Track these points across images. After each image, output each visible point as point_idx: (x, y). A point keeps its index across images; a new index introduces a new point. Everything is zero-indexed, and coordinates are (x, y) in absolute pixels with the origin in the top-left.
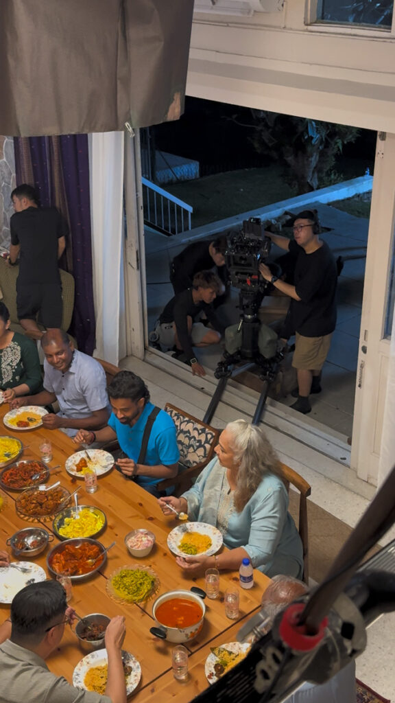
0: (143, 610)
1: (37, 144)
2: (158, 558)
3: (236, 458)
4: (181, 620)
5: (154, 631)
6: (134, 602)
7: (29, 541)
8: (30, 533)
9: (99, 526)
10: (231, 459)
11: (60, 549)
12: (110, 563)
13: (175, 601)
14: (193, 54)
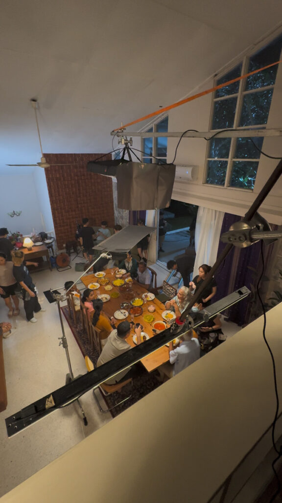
0: (151, 325)
1: (134, 212)
2: (155, 313)
3: (184, 297)
4: (160, 328)
5: (153, 330)
6: (149, 323)
7: (125, 305)
8: (125, 303)
9: (142, 303)
10: (183, 297)
11: (132, 308)
12: (144, 313)
13: (159, 324)
14: (173, 189)
